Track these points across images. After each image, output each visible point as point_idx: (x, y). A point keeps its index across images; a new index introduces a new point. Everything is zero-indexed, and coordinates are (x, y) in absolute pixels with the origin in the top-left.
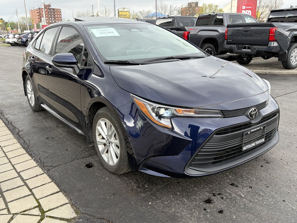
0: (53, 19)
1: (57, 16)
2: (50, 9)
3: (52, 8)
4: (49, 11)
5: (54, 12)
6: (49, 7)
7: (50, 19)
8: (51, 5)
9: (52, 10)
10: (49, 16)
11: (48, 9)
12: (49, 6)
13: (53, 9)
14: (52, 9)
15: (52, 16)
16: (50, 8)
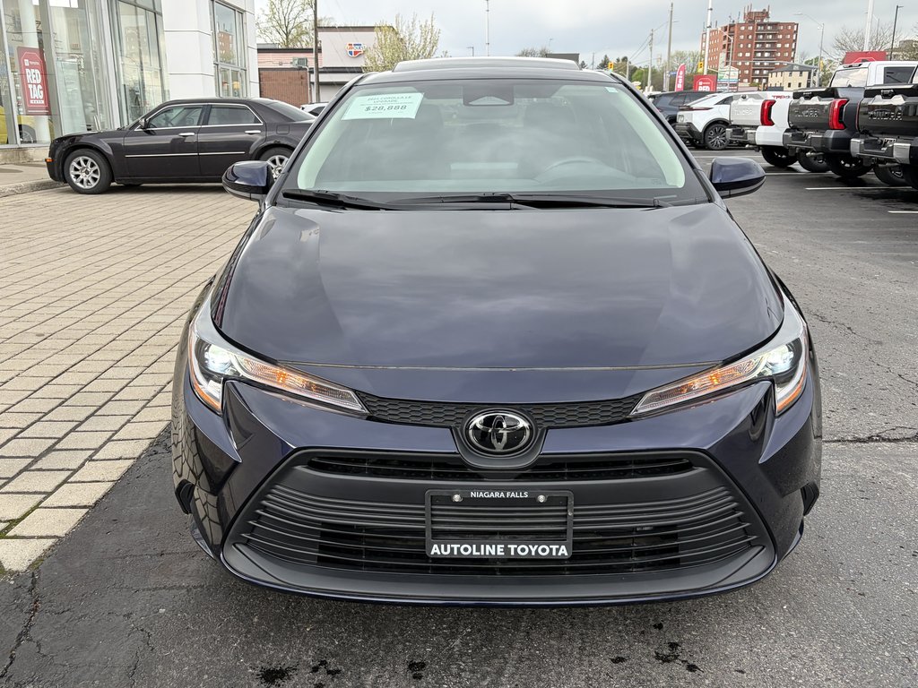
0: (766, 55)
1: (783, 45)
2: (765, 25)
3: (772, 20)
4: (760, 30)
5: (774, 35)
6: (762, 20)
7: (759, 55)
8: (770, 12)
9: (769, 28)
10: (758, 46)
11: (758, 25)
12: (765, 14)
13: (775, 25)
14: (770, 24)
15: (767, 46)
16: (765, 21)
